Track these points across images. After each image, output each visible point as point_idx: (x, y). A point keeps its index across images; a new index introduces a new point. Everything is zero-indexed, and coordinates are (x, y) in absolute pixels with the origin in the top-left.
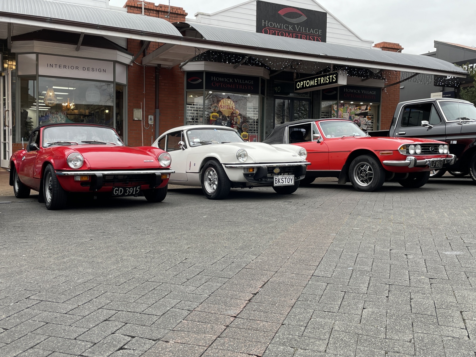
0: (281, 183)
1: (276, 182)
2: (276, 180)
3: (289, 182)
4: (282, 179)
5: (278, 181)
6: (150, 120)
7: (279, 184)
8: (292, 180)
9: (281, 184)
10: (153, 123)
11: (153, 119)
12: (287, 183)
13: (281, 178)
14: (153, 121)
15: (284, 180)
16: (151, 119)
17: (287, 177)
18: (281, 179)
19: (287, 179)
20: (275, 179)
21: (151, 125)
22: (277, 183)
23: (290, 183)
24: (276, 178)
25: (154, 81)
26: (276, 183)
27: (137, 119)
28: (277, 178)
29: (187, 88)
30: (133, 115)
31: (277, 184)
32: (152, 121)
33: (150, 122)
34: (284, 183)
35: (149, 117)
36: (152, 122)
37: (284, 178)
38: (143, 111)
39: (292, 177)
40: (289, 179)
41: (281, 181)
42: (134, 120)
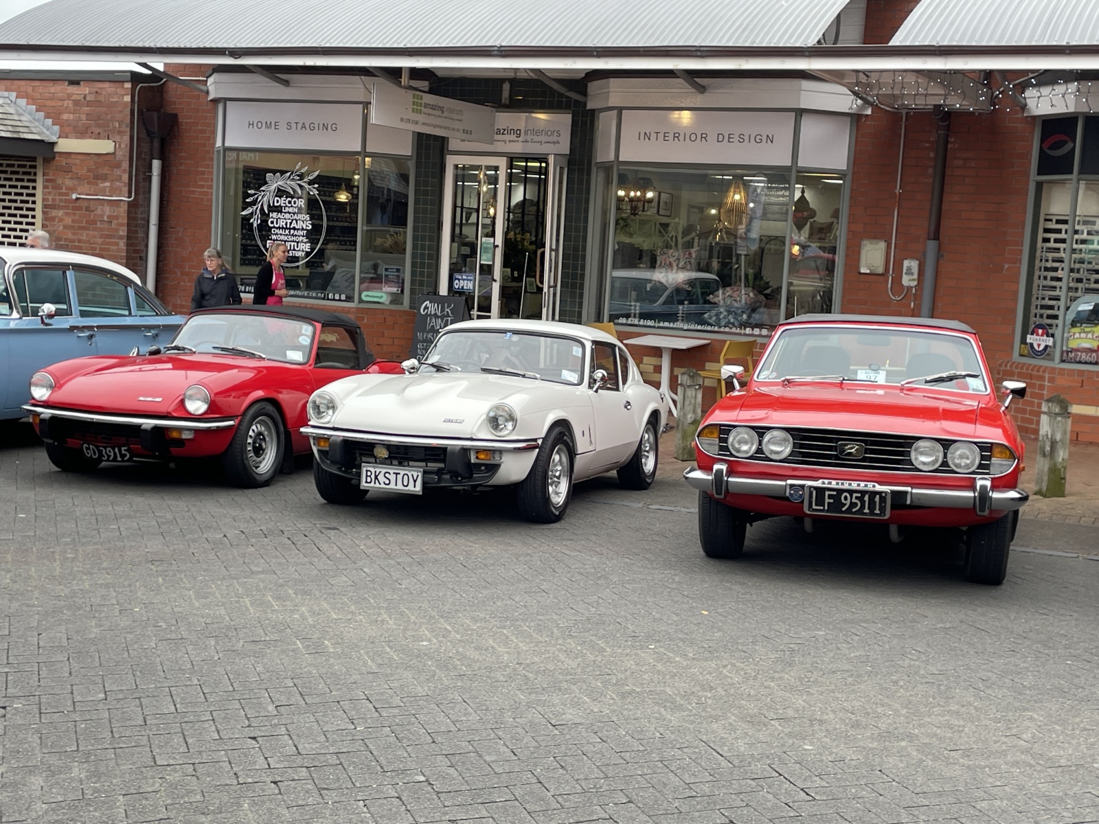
0: (382, 483)
1: (369, 480)
2: (369, 474)
3: (405, 484)
4: (387, 475)
5: (373, 477)
6: (906, 274)
7: (377, 485)
8: (415, 481)
9: (383, 486)
10: (915, 283)
11: (915, 270)
12: (400, 487)
13: (384, 471)
14: (916, 276)
15: (392, 477)
16: (909, 272)
17: (402, 473)
18: (382, 474)
19: (400, 477)
20: (367, 471)
21: (909, 288)
22: (370, 482)
23: (411, 487)
24: (369, 469)
25: (932, 155)
26: (366, 482)
27: (868, 271)
28: (373, 470)
29: (1041, 172)
30: (858, 260)
31: (372, 484)
32: (912, 277)
33: (906, 281)
34: (392, 486)
35: (906, 263)
36: (913, 280)
37: (392, 472)
38: (889, 247)
39: (415, 474)
40: (406, 476)
41: (381, 478)
42: (860, 273)
